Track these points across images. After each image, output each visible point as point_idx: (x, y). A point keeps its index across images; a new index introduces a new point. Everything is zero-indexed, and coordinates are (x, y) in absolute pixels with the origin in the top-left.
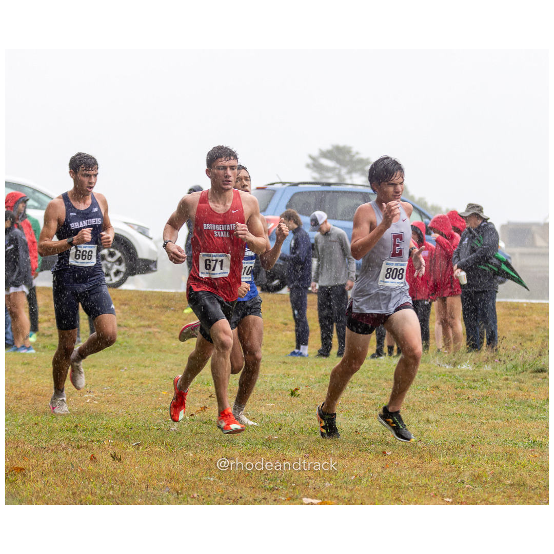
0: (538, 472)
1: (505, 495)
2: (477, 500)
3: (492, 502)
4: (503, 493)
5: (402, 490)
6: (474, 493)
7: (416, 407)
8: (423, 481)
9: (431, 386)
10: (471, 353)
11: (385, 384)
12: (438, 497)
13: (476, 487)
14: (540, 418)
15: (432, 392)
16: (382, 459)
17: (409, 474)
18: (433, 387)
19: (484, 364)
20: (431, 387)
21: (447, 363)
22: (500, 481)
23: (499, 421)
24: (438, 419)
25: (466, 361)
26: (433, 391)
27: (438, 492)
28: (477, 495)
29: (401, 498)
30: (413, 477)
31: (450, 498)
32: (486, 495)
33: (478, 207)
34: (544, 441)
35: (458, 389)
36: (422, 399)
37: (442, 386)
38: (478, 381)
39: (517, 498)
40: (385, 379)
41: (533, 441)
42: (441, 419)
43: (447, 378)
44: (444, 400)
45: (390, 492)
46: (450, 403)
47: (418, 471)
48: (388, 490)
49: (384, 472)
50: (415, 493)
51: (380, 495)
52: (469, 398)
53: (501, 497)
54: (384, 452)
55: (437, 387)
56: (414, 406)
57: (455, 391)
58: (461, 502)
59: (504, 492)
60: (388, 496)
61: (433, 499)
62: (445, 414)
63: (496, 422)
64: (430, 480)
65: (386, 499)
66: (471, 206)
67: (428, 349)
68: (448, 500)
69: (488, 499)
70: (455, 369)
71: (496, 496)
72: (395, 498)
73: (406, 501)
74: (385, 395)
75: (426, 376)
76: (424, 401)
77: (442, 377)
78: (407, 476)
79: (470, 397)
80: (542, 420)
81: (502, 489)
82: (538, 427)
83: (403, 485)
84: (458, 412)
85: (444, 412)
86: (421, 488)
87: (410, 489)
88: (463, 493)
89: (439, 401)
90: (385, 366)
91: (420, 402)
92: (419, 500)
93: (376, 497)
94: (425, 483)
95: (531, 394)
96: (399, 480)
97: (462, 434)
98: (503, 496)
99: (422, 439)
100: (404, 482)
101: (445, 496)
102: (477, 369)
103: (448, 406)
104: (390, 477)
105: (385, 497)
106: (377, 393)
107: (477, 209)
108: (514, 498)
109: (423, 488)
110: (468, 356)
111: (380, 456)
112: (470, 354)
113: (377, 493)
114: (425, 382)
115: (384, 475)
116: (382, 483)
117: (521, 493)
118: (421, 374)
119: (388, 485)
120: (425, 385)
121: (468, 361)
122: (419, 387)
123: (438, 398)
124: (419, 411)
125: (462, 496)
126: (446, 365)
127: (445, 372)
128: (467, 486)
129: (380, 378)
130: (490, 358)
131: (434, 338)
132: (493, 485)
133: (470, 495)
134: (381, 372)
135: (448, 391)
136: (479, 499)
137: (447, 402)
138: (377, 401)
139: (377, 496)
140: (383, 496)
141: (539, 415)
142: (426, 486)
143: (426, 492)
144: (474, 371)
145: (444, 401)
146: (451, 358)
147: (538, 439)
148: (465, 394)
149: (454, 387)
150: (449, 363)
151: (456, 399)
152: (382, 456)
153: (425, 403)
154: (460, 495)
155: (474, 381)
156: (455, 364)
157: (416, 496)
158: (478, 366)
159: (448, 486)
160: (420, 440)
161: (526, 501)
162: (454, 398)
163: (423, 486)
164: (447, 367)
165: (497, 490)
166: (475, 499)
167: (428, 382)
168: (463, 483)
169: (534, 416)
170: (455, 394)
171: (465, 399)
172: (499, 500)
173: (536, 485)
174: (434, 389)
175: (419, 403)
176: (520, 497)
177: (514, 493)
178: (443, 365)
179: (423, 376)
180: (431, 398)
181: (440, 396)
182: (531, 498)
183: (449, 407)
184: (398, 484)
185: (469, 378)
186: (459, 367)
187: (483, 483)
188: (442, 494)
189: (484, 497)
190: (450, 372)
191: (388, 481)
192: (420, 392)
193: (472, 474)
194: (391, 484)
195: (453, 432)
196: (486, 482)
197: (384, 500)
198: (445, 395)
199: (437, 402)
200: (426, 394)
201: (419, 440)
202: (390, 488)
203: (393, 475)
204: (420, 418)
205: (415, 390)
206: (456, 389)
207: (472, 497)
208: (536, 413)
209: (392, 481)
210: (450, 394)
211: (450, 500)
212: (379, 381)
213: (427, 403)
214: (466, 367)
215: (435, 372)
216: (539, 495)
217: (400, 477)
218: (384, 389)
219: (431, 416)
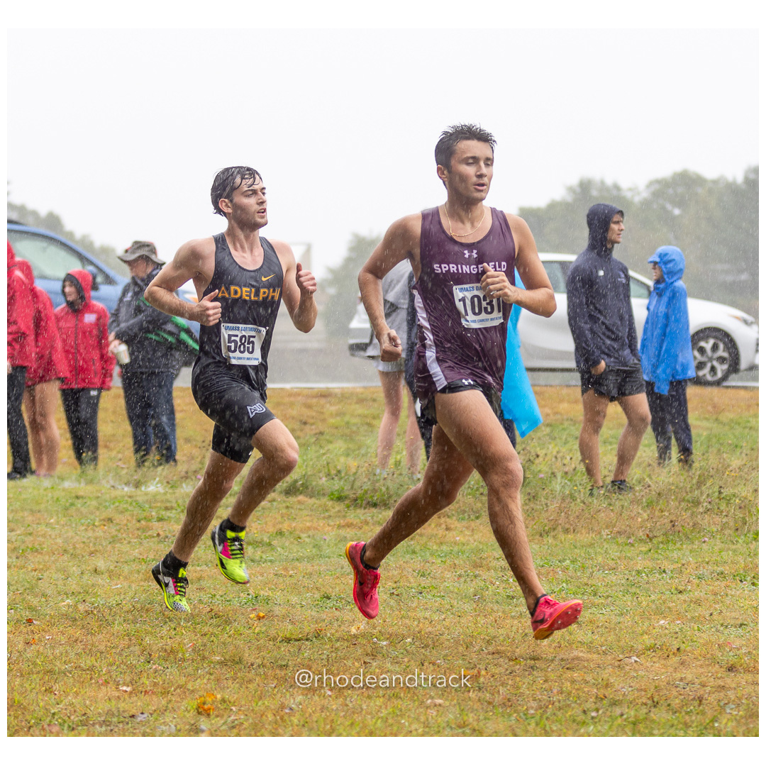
0: (262, 641)
1: (212, 677)
2: (169, 687)
3: (191, 689)
4: (208, 675)
5: (55, 677)
6: (164, 677)
7: (78, 552)
8: (87, 662)
9: (102, 518)
10: (162, 467)
11: (30, 518)
12: (109, 686)
13: (168, 668)
14: (266, 560)
15: (102, 527)
16: (25, 630)
17: (66, 652)
18: (104, 520)
19: (181, 483)
20: (100, 520)
21: (126, 484)
22: (204, 658)
23: (204, 567)
24: (112, 568)
25: (155, 479)
26: (104, 525)
27: (111, 677)
28: (169, 679)
29: (54, 688)
30: (72, 656)
31: (128, 686)
32: (184, 679)
33: (148, 246)
34: (271, 595)
35: (143, 522)
36: (88, 538)
37: (118, 518)
38: (172, 508)
39: (230, 682)
40: (31, 510)
41: (254, 596)
42: (116, 567)
43: (125, 506)
44: (121, 539)
45: (38, 680)
46: (129, 542)
47: (80, 646)
48: (35, 676)
49: (28, 651)
50: (75, 679)
51: (22, 685)
52: (158, 535)
53: (205, 681)
54: (30, 621)
55: (110, 520)
56: (75, 548)
57: (138, 525)
58: (146, 691)
59: (211, 674)
60: (33, 687)
61: (103, 688)
62: (122, 560)
63: (199, 568)
64: (99, 660)
65: (31, 692)
66: (139, 245)
67: (96, 464)
68: (125, 688)
69: (186, 684)
70: (138, 492)
71: (199, 680)
72: (44, 688)
73: (62, 693)
74: (30, 534)
75: (94, 503)
76: (90, 542)
77: (117, 504)
78: (64, 654)
79: (161, 533)
80: (269, 563)
81: (207, 670)
82: (262, 575)
83: (56, 668)
84: (141, 557)
85: (121, 557)
86: (84, 672)
87: (68, 674)
88: (148, 678)
89: (114, 540)
90: (30, 491)
91: (84, 542)
92: (81, 690)
93: (15, 688)
94: (91, 664)
95: (253, 525)
96: (51, 662)
97: (148, 589)
98: (209, 679)
99: (88, 599)
100: (58, 663)
101: (121, 682)
102: (171, 491)
103: (125, 548)
104: (37, 658)
105: (29, 688)
106: (18, 532)
107: (147, 249)
108: (225, 681)
109: (88, 672)
110: (157, 472)
111: (22, 627)
112: (160, 469)
113: (17, 683)
114: (92, 513)
115: (28, 656)
116: (24, 667)
117: (235, 674)
118: (85, 501)
119: (34, 670)
120: (92, 517)
121: (157, 479)
122: (83, 521)
123: (113, 537)
124: (83, 557)
125: (147, 682)
126: (123, 486)
127: (123, 497)
128: (154, 667)
129: (23, 509)
130: (189, 474)
131: (106, 447)
132: (194, 664)
133: (159, 680)
134: (24, 500)
135: (126, 525)
136: (173, 685)
137: (125, 542)
138: (18, 544)
139: (17, 686)
140: (25, 687)
141: (264, 557)
142: (92, 669)
143: (91, 679)
144: (165, 494)
145: (120, 541)
146: (132, 476)
147: (262, 593)
148: (152, 529)
149: (136, 519)
150: (127, 484)
151: (138, 537)
152: (25, 627)
153: (91, 545)
154: (144, 680)
155: (167, 509)
156: (137, 485)
157: (77, 685)
158: (172, 485)
159: (125, 667)
160: (84, 601)
161: (244, 686)
162: (136, 535)
163: (88, 669)
164: (126, 489)
165: (199, 671)
166: (166, 685)
167: (98, 513)
168: (149, 662)
169: (257, 558)
170: (138, 529)
171: (153, 537)
172: (202, 686)
173: (259, 661)
174: (105, 523)
175: (82, 546)
176: (235, 680)
177: (226, 674)
178: (119, 487)
179: (88, 503)
180: (101, 537)
181: (114, 533)
182: (250, 680)
183: (128, 549)
184: (50, 668)
185: (159, 504)
186: (143, 488)
187: (179, 661)
188: (117, 680)
189: (179, 682)
190: (130, 497)
191: (35, 664)
192: (83, 528)
193: (162, 648)
194: (38, 669)
195: (133, 586)
196: (183, 660)
197: (28, 692)
198: (122, 531)
199: (110, 543)
200: (94, 531)
201: (82, 600)
202: (36, 674)
203: (42, 653)
204: (84, 567)
205: (76, 524)
206: (139, 521)
207: (161, 683)
208: (259, 553)
209: (40, 663)
210: (131, 530)
211: (129, 689)
212: (21, 514)
213: (95, 544)
214: (154, 487)
215: (107, 497)
216: (263, 676)
217: (52, 657)
218: (29, 525)
219: (101, 564)
